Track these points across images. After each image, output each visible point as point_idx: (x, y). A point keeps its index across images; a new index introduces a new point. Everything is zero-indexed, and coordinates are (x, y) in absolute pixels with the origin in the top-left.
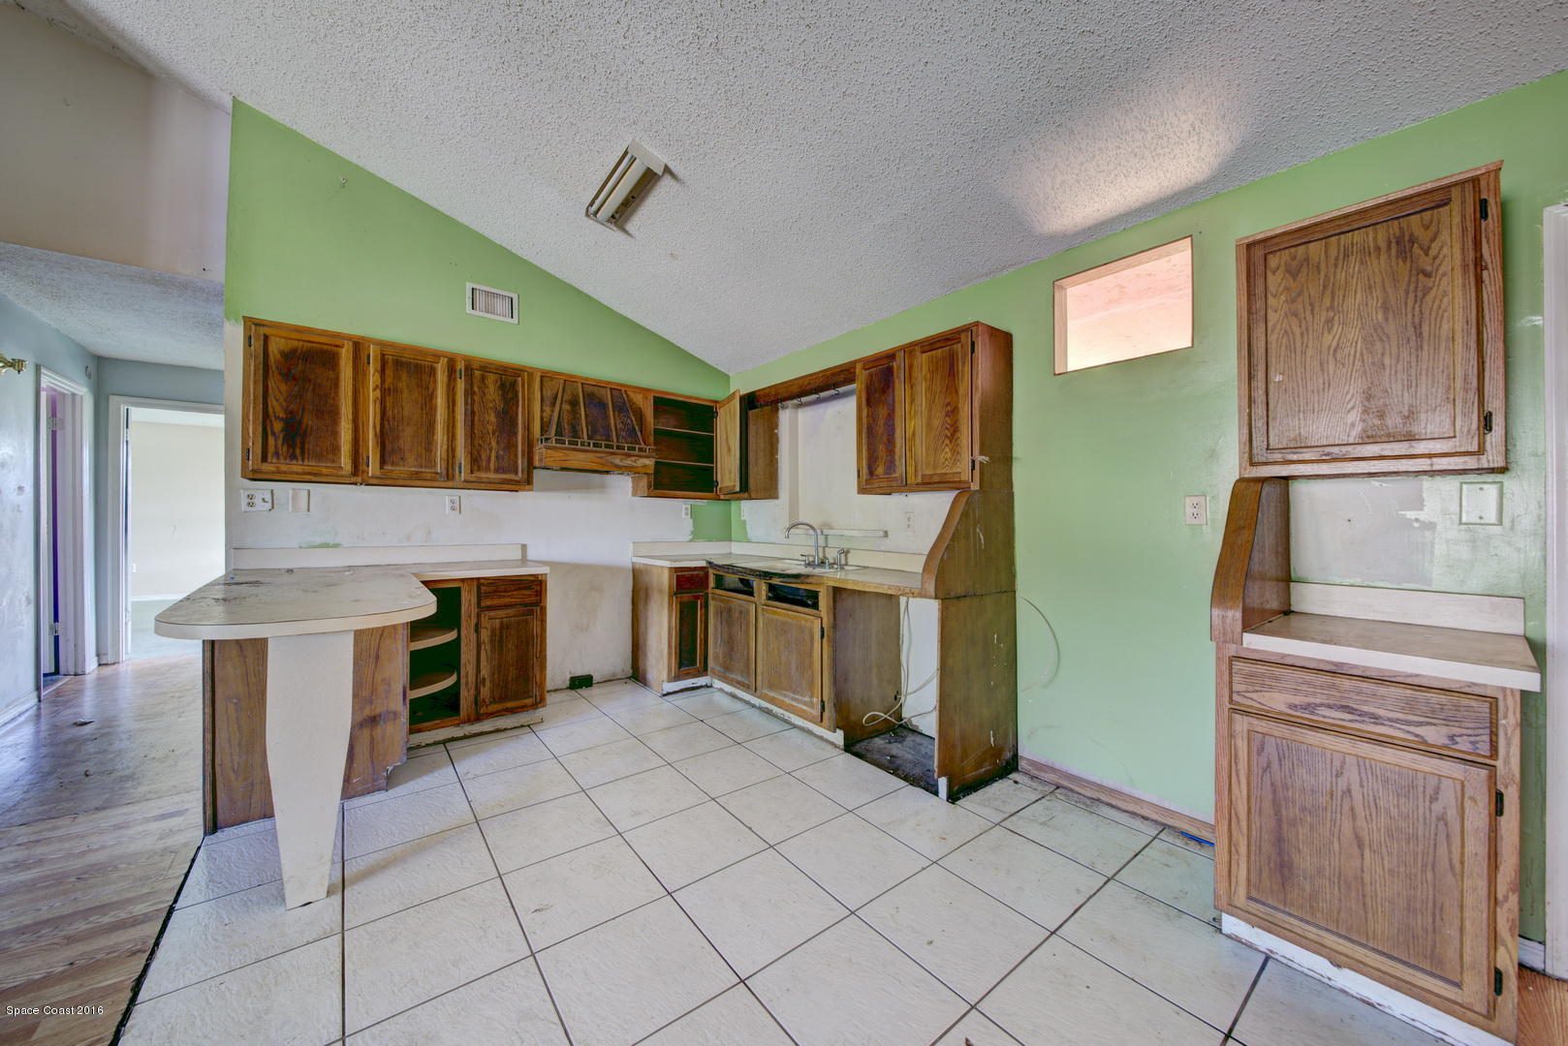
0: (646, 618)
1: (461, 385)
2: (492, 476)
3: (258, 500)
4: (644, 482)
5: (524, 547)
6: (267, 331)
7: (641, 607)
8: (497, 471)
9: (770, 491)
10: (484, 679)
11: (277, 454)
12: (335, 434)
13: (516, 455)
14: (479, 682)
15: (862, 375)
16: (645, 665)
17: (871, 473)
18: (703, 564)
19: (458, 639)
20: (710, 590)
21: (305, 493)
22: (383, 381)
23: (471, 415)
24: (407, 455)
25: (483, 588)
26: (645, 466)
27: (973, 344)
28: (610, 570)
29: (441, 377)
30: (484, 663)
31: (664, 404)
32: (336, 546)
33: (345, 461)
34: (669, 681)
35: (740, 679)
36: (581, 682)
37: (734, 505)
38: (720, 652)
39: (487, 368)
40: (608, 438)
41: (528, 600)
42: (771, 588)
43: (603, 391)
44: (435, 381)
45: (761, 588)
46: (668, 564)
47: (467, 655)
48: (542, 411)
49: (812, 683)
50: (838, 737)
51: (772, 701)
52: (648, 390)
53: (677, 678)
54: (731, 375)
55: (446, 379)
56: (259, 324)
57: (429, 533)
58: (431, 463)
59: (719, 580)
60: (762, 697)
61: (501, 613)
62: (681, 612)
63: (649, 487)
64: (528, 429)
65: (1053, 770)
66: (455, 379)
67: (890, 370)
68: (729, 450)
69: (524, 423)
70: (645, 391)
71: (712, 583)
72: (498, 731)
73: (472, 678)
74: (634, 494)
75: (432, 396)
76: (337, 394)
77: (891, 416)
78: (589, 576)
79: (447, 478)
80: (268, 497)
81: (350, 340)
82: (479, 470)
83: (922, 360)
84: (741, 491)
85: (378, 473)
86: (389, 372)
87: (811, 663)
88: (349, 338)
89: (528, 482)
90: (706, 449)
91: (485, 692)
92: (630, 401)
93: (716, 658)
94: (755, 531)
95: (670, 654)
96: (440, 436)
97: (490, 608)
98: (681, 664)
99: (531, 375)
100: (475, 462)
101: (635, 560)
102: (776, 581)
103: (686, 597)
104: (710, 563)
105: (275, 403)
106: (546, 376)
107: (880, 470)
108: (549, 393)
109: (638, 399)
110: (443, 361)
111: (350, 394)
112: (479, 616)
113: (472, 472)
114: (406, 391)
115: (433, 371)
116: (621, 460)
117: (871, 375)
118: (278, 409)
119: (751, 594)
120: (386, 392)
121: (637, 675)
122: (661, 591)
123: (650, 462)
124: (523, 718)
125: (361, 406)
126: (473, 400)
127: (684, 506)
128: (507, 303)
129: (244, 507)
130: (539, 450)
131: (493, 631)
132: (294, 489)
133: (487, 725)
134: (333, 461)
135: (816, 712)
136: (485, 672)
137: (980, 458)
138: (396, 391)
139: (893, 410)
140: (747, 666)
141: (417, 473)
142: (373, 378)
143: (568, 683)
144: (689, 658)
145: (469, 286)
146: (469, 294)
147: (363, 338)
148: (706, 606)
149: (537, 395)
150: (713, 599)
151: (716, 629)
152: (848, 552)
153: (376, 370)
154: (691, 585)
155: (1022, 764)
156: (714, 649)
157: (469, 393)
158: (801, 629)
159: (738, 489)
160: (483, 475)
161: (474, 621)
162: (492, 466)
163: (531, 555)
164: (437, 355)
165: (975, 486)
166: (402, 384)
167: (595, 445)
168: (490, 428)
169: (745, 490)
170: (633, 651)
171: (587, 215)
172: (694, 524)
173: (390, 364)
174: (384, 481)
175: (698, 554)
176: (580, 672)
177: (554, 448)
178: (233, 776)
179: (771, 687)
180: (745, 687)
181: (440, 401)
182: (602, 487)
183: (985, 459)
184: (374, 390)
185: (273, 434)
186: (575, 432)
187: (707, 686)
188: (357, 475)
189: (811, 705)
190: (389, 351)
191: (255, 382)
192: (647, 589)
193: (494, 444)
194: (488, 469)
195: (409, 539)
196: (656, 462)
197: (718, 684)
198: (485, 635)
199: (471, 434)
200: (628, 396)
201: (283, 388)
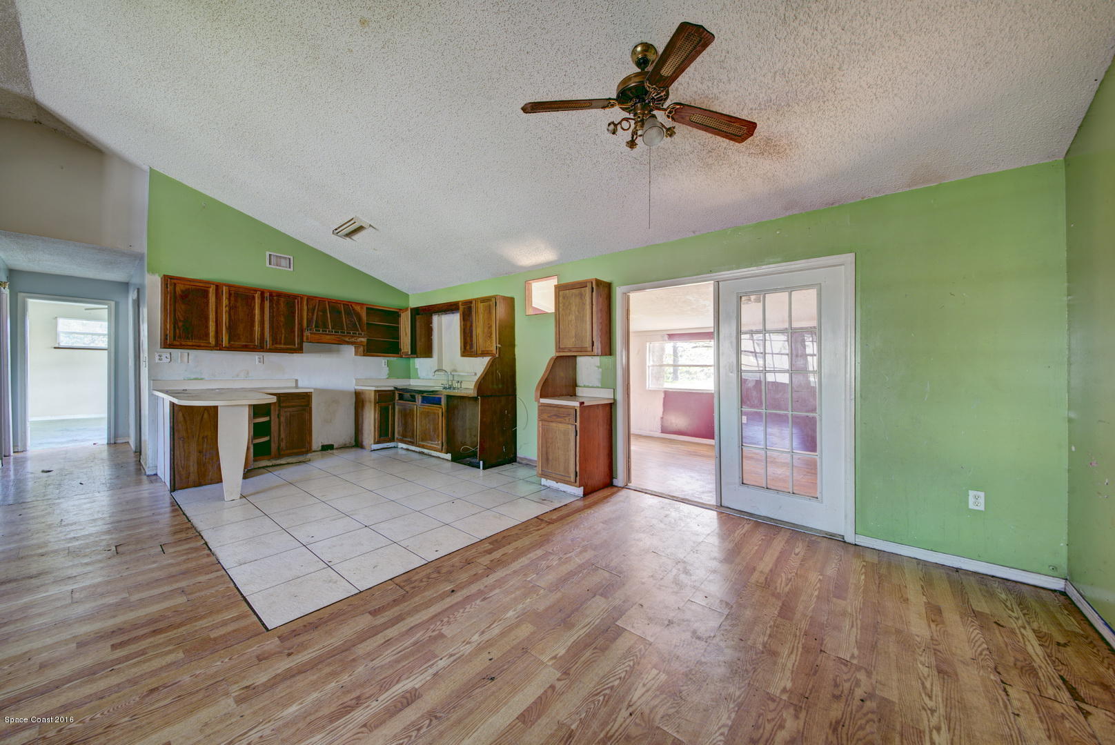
0: (362, 416)
1: (267, 304)
2: (282, 346)
3: (163, 357)
4: (361, 349)
5: (297, 381)
6: (175, 281)
7: (360, 410)
8: (285, 344)
9: (428, 352)
10: (282, 439)
11: (180, 337)
12: (207, 327)
13: (295, 336)
14: (280, 440)
15: (461, 308)
16: (362, 439)
17: (465, 348)
18: (393, 389)
19: (270, 421)
20: (396, 401)
21: (187, 354)
22: (230, 303)
23: (271, 318)
24: (241, 337)
25: (281, 398)
26: (361, 342)
27: (496, 303)
28: (343, 393)
29: (257, 301)
30: (282, 432)
31: (372, 311)
32: (202, 379)
33: (212, 340)
34: (374, 444)
35: (410, 440)
36: (327, 448)
37: (412, 360)
38: (401, 429)
39: (280, 295)
40: (342, 328)
41: (303, 404)
42: (423, 397)
43: (339, 305)
44: (255, 303)
45: (419, 398)
46: (374, 389)
47: (274, 427)
48: (307, 315)
49: (438, 436)
50: (449, 456)
51: (423, 447)
52: (363, 304)
53: (378, 442)
54: (410, 294)
55: (260, 301)
56: (171, 278)
57: (248, 373)
58: (252, 340)
59: (401, 397)
60: (419, 446)
61: (290, 409)
62: (380, 411)
63: (364, 351)
64: (300, 324)
65: (526, 459)
66: (264, 301)
67: (470, 307)
68: (406, 334)
69: (298, 321)
70: (361, 305)
71: (397, 398)
72: (288, 464)
73: (276, 439)
74: (356, 354)
75: (253, 309)
76: (208, 309)
77: (471, 326)
78: (333, 396)
79: (261, 348)
80: (168, 356)
81: (213, 284)
82: (276, 344)
83: (481, 306)
84: (412, 353)
85: (227, 345)
86: (232, 299)
87: (438, 428)
88: (213, 283)
89: (299, 350)
90: (395, 332)
91: (283, 445)
92: (354, 310)
93: (399, 433)
94: (422, 373)
95: (375, 431)
96: (257, 328)
97: (285, 407)
98: (380, 436)
99: (302, 298)
100: (275, 340)
101: (357, 387)
102: (425, 395)
103: (383, 404)
104: (395, 388)
105: (179, 314)
106: (310, 299)
107: (468, 348)
108: (311, 306)
109: (358, 308)
110: (259, 293)
111: (214, 309)
112: (279, 410)
113: (273, 344)
114: (240, 307)
115: (254, 298)
116: (349, 339)
117: (464, 308)
118: (180, 317)
119: (415, 401)
120: (232, 309)
121: (358, 444)
122: (370, 402)
123: (364, 340)
124: (301, 458)
125: (219, 315)
126: (273, 311)
127: (383, 361)
128: (288, 262)
129: (157, 360)
130: (307, 333)
131: (286, 417)
132: (181, 352)
133: (283, 461)
134: (206, 340)
135: (440, 447)
136: (283, 436)
137: (498, 345)
138: (236, 307)
139: (472, 323)
140: (413, 434)
141: (246, 345)
142: (225, 302)
143: (320, 448)
144: (385, 434)
145: (268, 253)
146: (268, 257)
147: (220, 283)
148: (394, 408)
149: (305, 308)
150: (398, 405)
151: (399, 419)
152: (461, 382)
153: (226, 298)
154: (385, 399)
155: (518, 459)
156: (398, 429)
157: (271, 307)
158: (434, 413)
159: (410, 353)
160: (278, 346)
161: (277, 412)
162: (282, 342)
163: (300, 384)
164: (255, 290)
165: (497, 356)
166: (239, 304)
167: (335, 332)
168: (282, 324)
169: (415, 352)
170: (355, 433)
171: (333, 233)
172: (389, 370)
173: (233, 295)
174: (231, 348)
175: (389, 385)
176: (326, 443)
177: (315, 334)
178: (181, 469)
179: (422, 440)
180: (412, 443)
181: (257, 311)
182: (338, 351)
183: (500, 346)
184: (225, 307)
185: (178, 328)
186: (325, 326)
187: (394, 447)
188: (218, 347)
189: (438, 445)
190: (232, 289)
191: (170, 305)
192: (363, 402)
193: (283, 331)
194: (280, 343)
195: (238, 376)
196: (368, 339)
197: (401, 445)
198: (283, 419)
199: (271, 327)
200: (352, 307)
201: (183, 307)
